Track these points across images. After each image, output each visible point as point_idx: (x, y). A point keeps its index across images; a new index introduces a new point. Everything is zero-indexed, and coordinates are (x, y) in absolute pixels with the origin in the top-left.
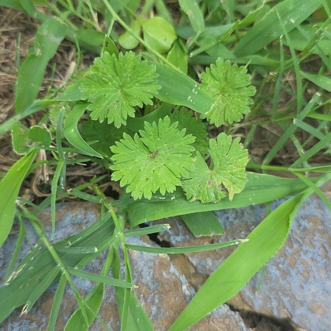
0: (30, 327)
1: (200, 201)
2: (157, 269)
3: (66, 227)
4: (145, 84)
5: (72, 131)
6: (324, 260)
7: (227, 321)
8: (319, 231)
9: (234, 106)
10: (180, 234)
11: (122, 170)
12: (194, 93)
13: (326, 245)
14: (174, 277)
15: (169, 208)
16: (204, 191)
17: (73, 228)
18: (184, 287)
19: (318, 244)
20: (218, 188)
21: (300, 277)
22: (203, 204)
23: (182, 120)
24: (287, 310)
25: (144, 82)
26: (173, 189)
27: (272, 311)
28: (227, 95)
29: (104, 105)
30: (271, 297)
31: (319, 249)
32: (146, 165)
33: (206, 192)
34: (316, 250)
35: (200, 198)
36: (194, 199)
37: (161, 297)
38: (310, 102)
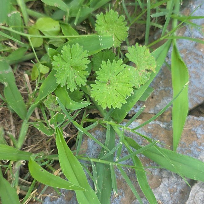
0: (119, 199)
1: (142, 85)
2: (144, 128)
3: (93, 147)
4: (80, 55)
5: (71, 104)
6: (199, 64)
7: (189, 122)
8: (188, 54)
9: (119, 31)
10: (137, 106)
11: (103, 102)
12: (101, 41)
13: (195, 58)
14: (153, 125)
15: (133, 99)
16: (141, 79)
17: (96, 145)
18: (161, 125)
19: (192, 60)
20: (145, 73)
21: (196, 79)
22: (144, 85)
23: (98, 57)
24: (202, 97)
25: (79, 55)
26: (132, 90)
27: (197, 103)
28: (111, 29)
29: (71, 80)
30: (192, 97)
31: (194, 61)
32: (110, 90)
33: (142, 79)
34: (193, 63)
35: (142, 83)
36: (139, 86)
37: (157, 137)
38: (148, 2)
